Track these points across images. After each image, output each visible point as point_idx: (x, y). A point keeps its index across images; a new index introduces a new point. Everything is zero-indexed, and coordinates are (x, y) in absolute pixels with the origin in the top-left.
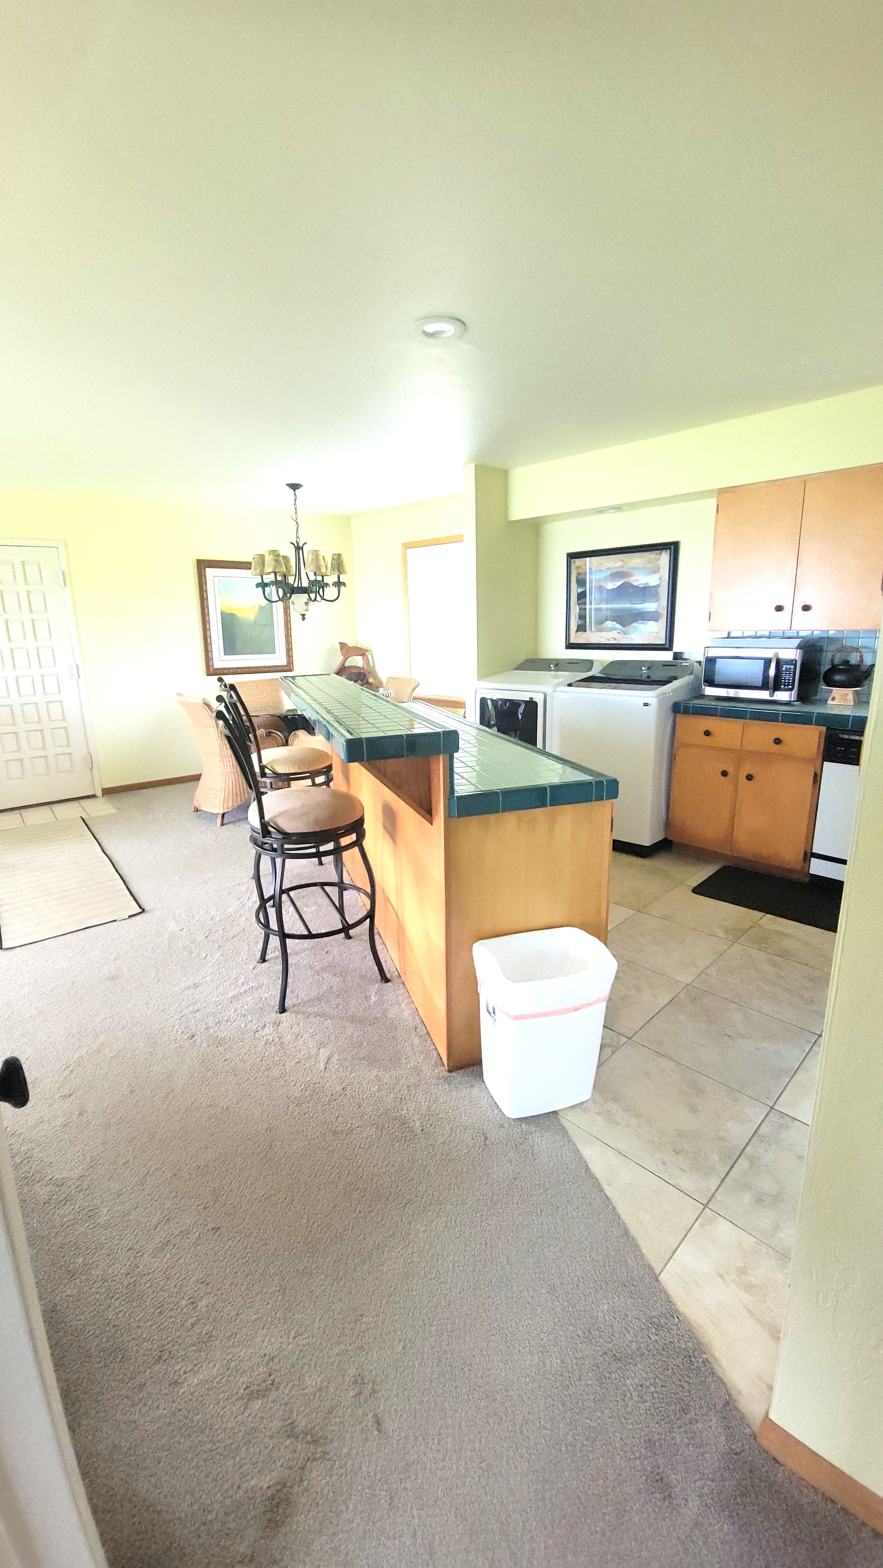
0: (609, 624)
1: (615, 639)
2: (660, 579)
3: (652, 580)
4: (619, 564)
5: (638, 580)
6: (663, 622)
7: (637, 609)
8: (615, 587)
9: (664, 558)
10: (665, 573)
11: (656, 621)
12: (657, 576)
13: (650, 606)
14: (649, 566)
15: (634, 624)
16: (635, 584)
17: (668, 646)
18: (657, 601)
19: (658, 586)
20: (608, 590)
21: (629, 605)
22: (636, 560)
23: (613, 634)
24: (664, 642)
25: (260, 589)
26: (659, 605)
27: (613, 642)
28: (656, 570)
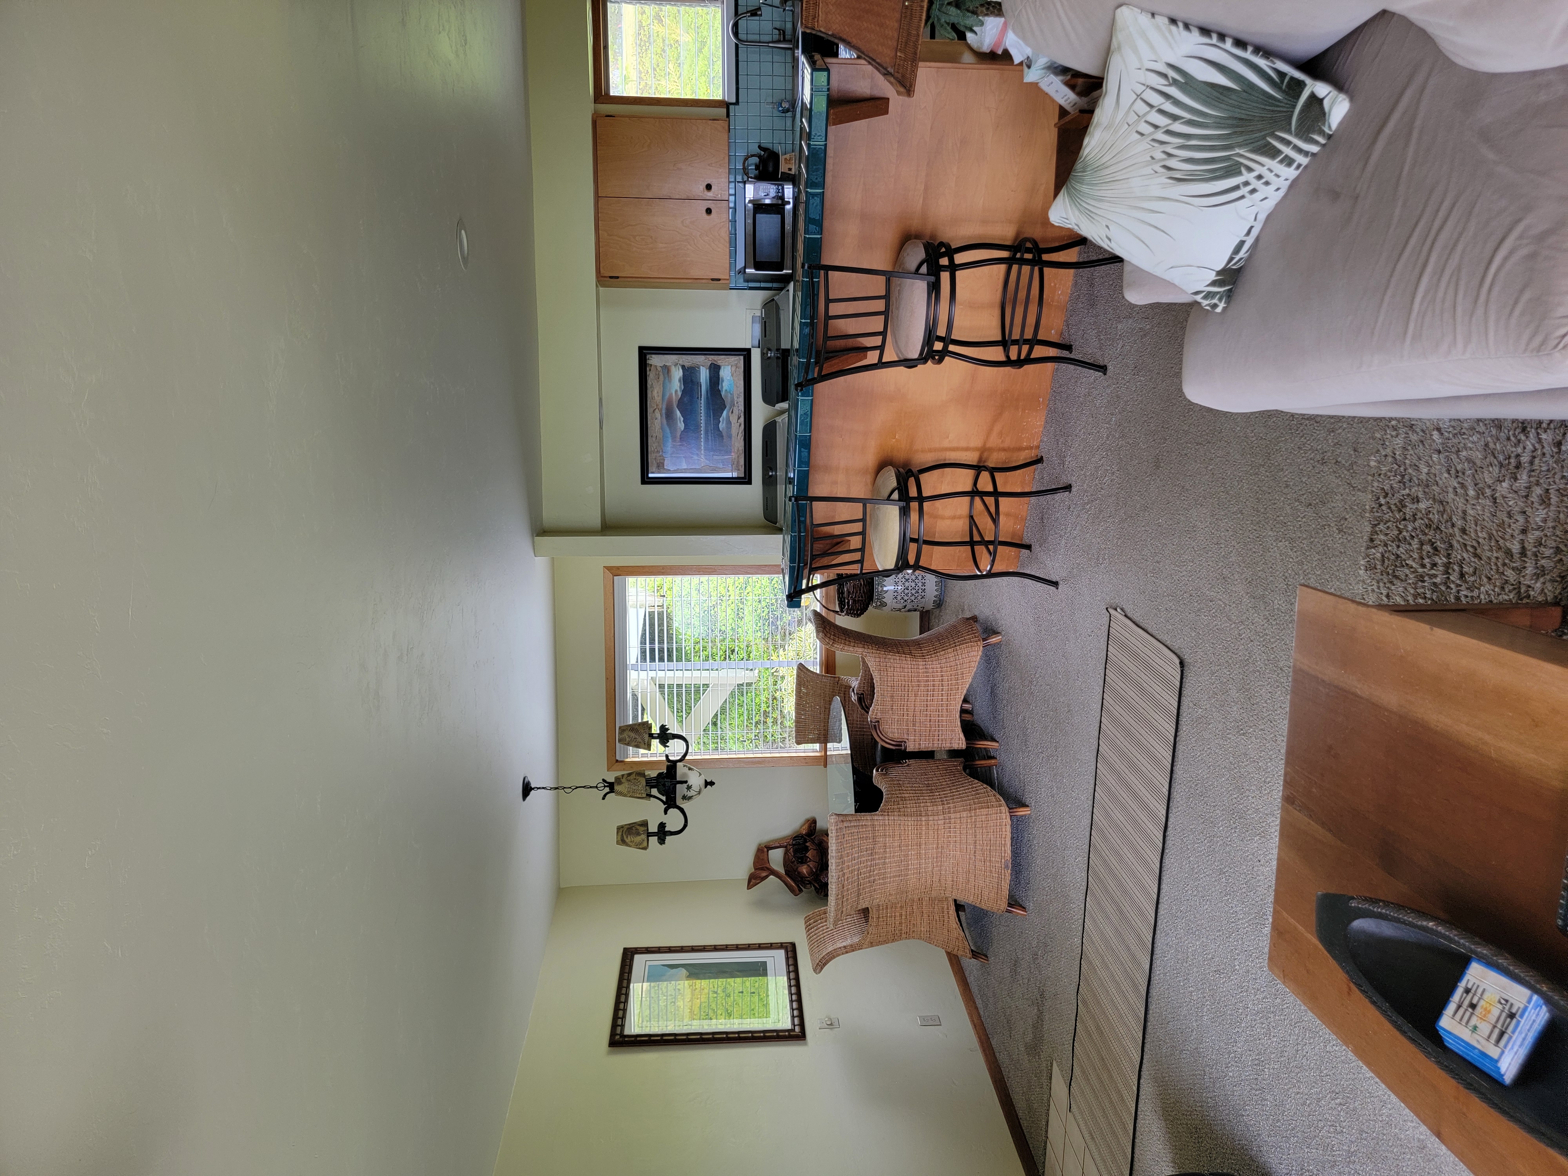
0: (722, 426)
1: (739, 418)
2: (676, 365)
3: (677, 374)
4: (658, 415)
5: (676, 391)
6: (720, 360)
7: (707, 392)
8: (682, 419)
9: (655, 360)
10: (670, 359)
11: (718, 367)
12: (673, 369)
13: (704, 375)
14: (661, 377)
15: (723, 394)
16: (680, 394)
17: (746, 353)
18: (699, 368)
19: (683, 367)
20: (685, 428)
21: (702, 402)
22: (655, 393)
23: (733, 419)
24: (742, 357)
25: (669, 839)
26: (702, 363)
27: (742, 419)
28: (667, 369)
